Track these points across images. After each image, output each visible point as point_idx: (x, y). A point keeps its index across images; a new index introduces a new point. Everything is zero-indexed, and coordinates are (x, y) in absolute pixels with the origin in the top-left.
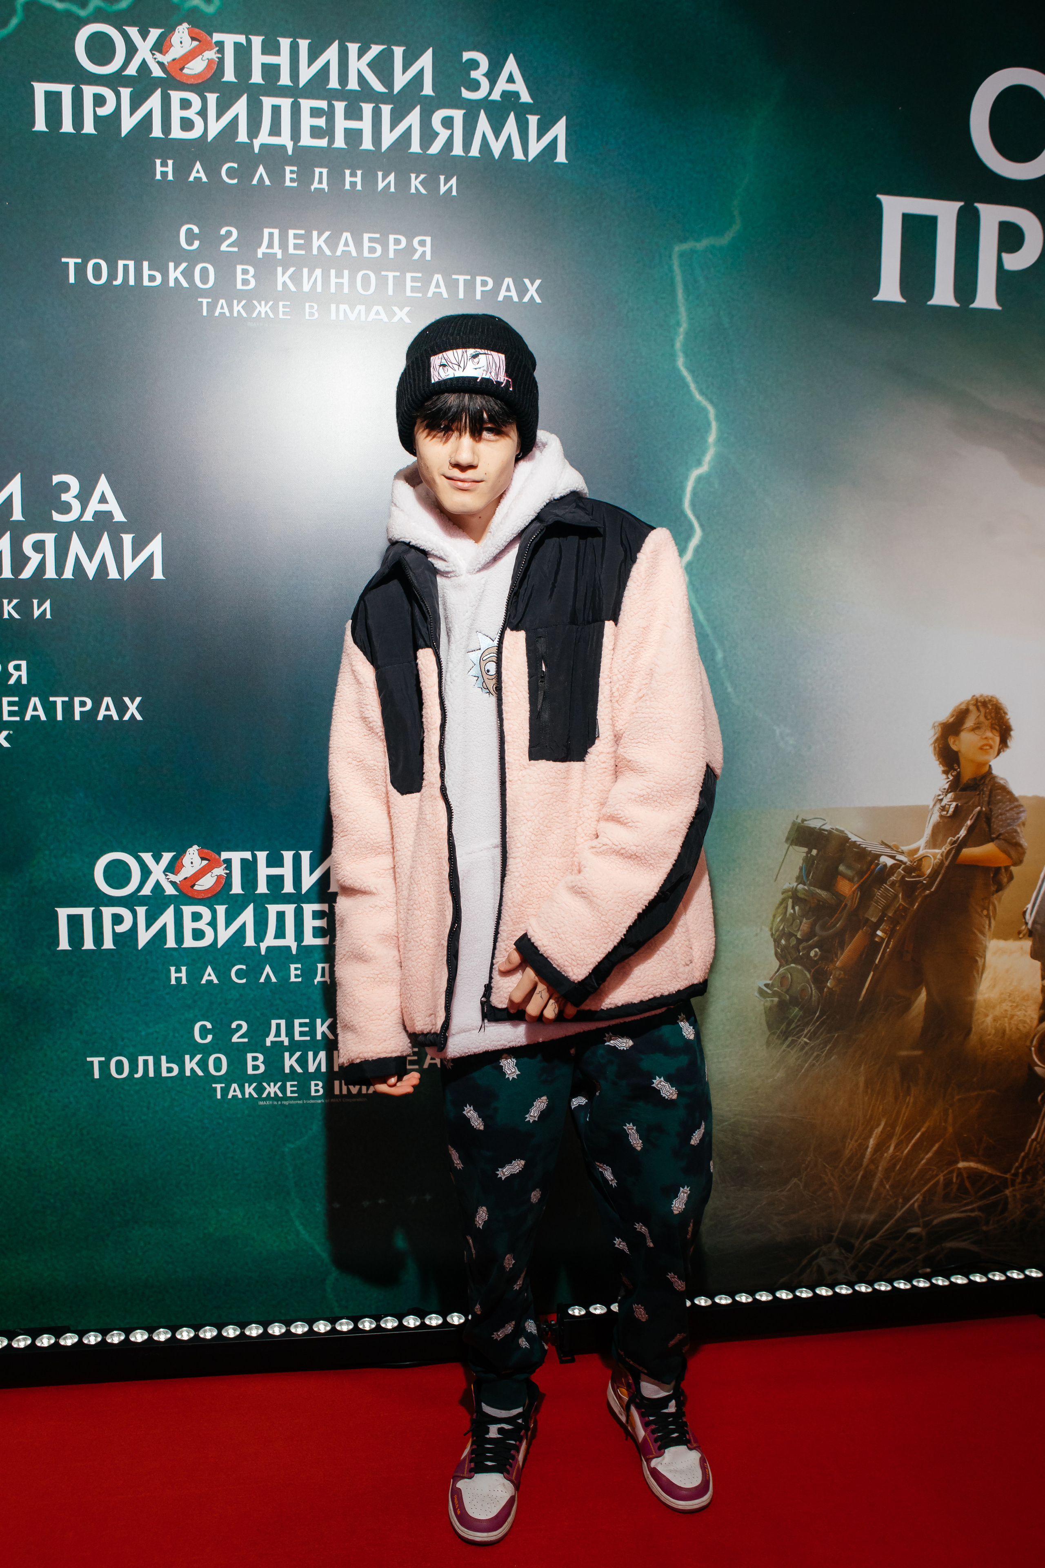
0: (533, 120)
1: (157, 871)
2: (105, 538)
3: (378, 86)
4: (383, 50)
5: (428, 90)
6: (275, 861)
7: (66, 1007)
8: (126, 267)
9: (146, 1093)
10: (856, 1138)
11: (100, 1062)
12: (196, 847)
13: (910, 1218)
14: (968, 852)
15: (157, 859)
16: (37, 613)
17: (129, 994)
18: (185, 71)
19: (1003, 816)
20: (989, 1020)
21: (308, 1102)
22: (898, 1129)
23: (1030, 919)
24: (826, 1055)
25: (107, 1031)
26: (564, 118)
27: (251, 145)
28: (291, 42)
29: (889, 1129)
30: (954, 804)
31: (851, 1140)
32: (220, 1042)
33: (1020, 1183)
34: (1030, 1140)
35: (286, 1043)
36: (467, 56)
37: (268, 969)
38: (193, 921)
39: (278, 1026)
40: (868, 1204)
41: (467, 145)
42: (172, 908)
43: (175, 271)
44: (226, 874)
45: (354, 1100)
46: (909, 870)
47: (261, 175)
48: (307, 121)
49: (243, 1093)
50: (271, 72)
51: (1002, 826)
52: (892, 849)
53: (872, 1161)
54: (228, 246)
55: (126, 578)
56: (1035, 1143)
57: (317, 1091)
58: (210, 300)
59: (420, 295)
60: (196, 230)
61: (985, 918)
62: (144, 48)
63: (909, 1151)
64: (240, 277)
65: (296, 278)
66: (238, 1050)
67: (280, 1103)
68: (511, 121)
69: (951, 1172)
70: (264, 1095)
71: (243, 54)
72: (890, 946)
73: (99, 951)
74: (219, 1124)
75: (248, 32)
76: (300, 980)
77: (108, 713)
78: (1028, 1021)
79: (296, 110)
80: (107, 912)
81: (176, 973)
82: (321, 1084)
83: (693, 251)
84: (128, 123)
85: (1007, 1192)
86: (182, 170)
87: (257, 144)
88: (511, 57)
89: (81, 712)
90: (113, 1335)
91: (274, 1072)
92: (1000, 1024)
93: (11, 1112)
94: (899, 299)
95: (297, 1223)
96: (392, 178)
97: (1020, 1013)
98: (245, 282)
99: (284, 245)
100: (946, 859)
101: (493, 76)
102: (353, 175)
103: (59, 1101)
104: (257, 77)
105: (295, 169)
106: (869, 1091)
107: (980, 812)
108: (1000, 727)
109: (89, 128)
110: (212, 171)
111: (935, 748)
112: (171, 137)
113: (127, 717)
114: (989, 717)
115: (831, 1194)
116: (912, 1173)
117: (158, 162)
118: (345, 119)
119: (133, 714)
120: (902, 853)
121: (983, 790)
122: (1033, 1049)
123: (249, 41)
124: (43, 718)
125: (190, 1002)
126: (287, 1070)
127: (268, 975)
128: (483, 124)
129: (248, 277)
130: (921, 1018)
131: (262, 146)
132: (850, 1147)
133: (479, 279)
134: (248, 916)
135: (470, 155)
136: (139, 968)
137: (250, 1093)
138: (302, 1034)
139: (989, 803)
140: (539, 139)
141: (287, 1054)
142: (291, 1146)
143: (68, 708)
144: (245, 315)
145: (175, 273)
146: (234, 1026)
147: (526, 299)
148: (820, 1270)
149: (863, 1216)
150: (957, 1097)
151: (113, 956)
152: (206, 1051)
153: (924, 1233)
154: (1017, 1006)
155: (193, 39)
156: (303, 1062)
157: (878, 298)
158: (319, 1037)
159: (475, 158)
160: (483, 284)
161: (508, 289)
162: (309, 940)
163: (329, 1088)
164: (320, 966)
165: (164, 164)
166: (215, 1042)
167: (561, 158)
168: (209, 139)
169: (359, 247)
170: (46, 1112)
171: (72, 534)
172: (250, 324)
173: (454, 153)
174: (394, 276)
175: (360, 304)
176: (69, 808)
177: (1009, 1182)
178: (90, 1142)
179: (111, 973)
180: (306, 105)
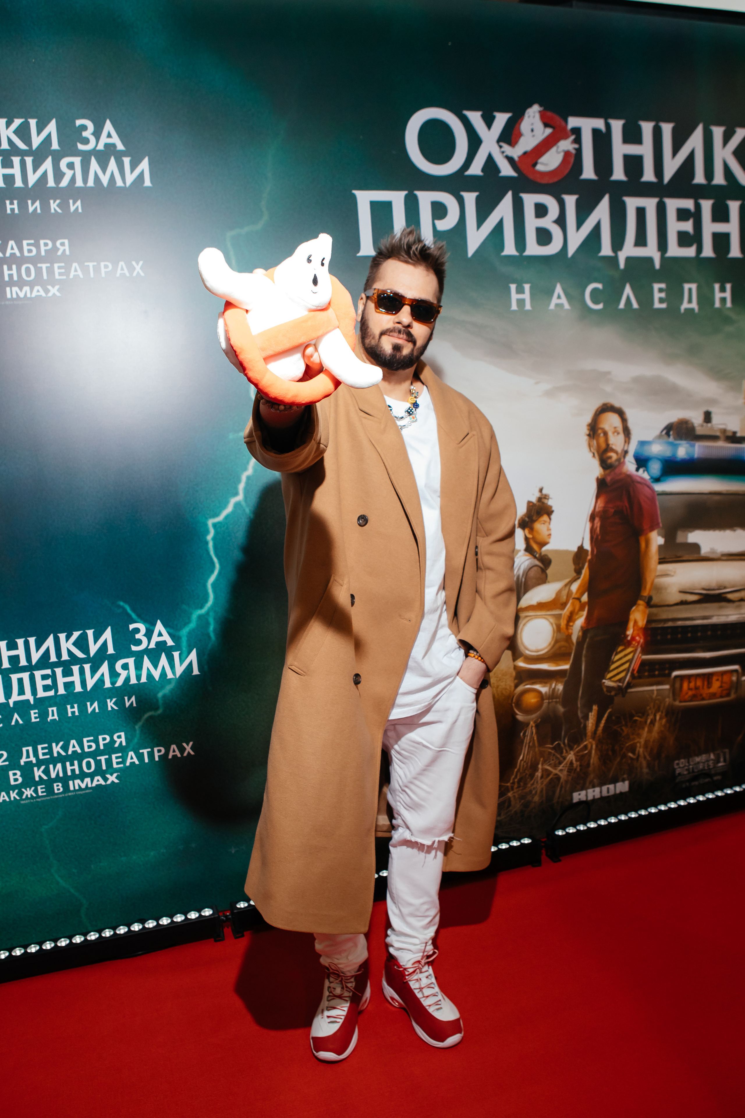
3: (22, 146)
4: (23, 122)
5: (55, 146)
6: (12, 646)
21: (54, 797)
26: (147, 158)
33: (517, 788)
34: (519, 761)
35: (34, 761)
36: (79, 122)
37: (16, 716)
39: (28, 751)
45: (84, 792)
49: (9, 797)
56: (522, 762)
57: (58, 789)
59: (65, 277)
66: (3, 770)
67: (35, 800)
68: (112, 161)
70: (24, 797)
76: (38, 720)
78: (509, 688)
82: (60, 784)
83: (239, 235)
85: (510, 794)
88: (108, 121)
91: (29, 781)
95: (56, 876)
96: (37, 204)
97: (502, 684)
101: (97, 134)
102: (12, 204)
122: (513, 705)
126: (37, 779)
127: (17, 720)
128: (94, 165)
133: (102, 264)
135: (88, 185)
137: (14, 797)
138: (44, 754)
140: (131, 173)
141: (35, 769)
142: (46, 827)
147: (135, 274)
154: (500, 680)
156: (47, 772)
157: (360, 254)
158: (55, 755)
159: (91, 188)
160: (105, 267)
161: (122, 269)
162: (41, 694)
163: (66, 787)
164: (50, 709)
167: (147, 183)
169: (21, 250)
173: (77, 185)
174: (46, 267)
175: (25, 286)
177: (510, 788)
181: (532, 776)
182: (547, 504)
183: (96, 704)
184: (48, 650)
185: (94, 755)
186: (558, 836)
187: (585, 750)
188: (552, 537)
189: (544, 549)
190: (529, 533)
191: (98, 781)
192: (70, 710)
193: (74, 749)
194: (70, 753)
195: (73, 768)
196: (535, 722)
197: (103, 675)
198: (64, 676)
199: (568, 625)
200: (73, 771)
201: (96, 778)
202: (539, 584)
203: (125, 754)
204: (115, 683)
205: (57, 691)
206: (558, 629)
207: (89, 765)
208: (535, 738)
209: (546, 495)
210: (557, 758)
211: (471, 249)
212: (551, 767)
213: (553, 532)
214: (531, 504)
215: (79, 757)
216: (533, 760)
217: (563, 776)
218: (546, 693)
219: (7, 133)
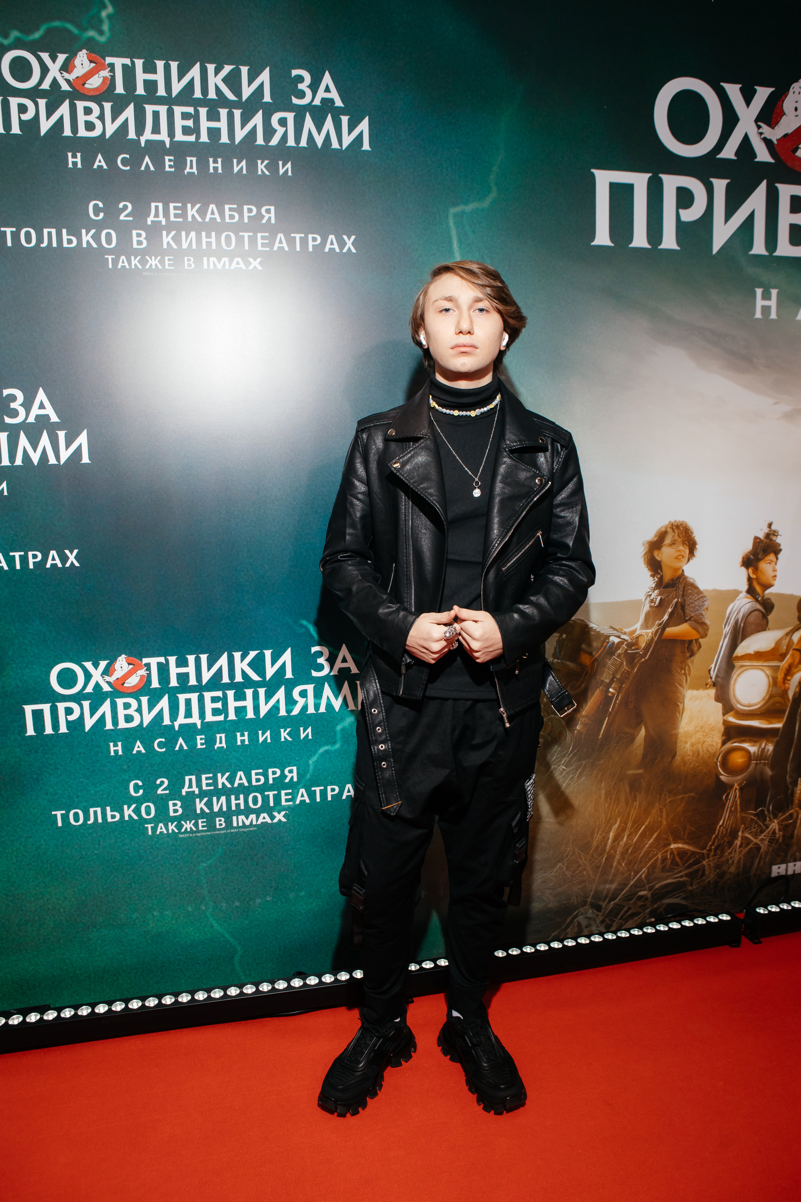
0: (345, 119)
1: (97, 675)
2: (45, 435)
3: (231, 96)
4: (234, 69)
5: (267, 98)
6: (182, 662)
7: (35, 776)
8: (50, 234)
9: (97, 834)
10: (600, 832)
11: (62, 815)
12: (124, 656)
13: (639, 885)
14: (670, 630)
15: (96, 666)
17: (80, 764)
18: (86, 86)
19: (693, 604)
20: (688, 746)
21: (215, 833)
22: (629, 824)
23: (713, 674)
24: (578, 777)
25: (66, 792)
26: (367, 118)
27: (139, 141)
28: (165, 64)
29: (623, 825)
30: (659, 598)
31: (598, 834)
32: (149, 794)
33: (713, 856)
34: (718, 826)
35: (197, 792)
36: (295, 72)
37: (181, 740)
38: (125, 709)
39: (190, 780)
40: (610, 878)
41: (298, 139)
42: (108, 701)
43: (86, 235)
44: (147, 674)
45: (248, 829)
46: (630, 645)
47: (147, 163)
48: (179, 123)
49: (167, 829)
50: (151, 86)
51: (692, 612)
52: (618, 631)
53: (613, 847)
54: (126, 216)
55: (62, 462)
56: (722, 828)
57: (221, 825)
58: (114, 257)
59: (268, 249)
60: (101, 205)
61: (683, 676)
62: (54, 69)
63: (637, 840)
64: (135, 239)
65: (177, 239)
68: (329, 120)
69: (666, 852)
70: (183, 830)
71: (129, 73)
72: (619, 699)
73: (56, 735)
74: (151, 852)
75: (132, 56)
76: (204, 746)
77: (54, 562)
78: (715, 745)
79: (170, 115)
80: (61, 707)
81: (114, 747)
82: (223, 819)
83: (463, 212)
84: (45, 126)
85: (704, 862)
86: (88, 160)
87: (143, 140)
88: (327, 73)
89: (34, 563)
90: (82, 1009)
91: (189, 813)
92: (696, 748)
94: (609, 243)
95: (211, 919)
96: (244, 163)
97: (709, 740)
98: (139, 243)
99: (166, 214)
100: (655, 637)
101: (314, 87)
102: (215, 162)
103: (33, 844)
104: (140, 90)
105: (172, 158)
106: (608, 800)
107: (677, 602)
108: (689, 542)
109: (16, 129)
110: (111, 160)
111: (645, 559)
112: (78, 135)
113: (68, 565)
115: (584, 873)
116: (640, 854)
117: (70, 154)
118: (208, 120)
119: (72, 562)
120: (625, 633)
121: (678, 586)
122: (718, 764)
123: (133, 63)
124: (6, 568)
125: (125, 767)
126: (198, 811)
127: (181, 745)
128: (309, 123)
129: (141, 239)
130: (642, 747)
131: (147, 141)
132: (597, 839)
133: (310, 236)
134: (164, 703)
135: (300, 145)
137: (173, 830)
138: (208, 785)
139: (683, 596)
140: (349, 133)
141: (198, 800)
142: (205, 865)
143: (24, 560)
144: (140, 267)
145: (87, 238)
146: (158, 782)
147: (345, 250)
148: (579, 925)
149: (607, 886)
150: (668, 800)
151: (67, 737)
152: (139, 801)
153: (649, 895)
154: (707, 735)
155: (91, 61)
156: (209, 805)
157: (595, 243)
158: (220, 786)
159: (304, 148)
160: (313, 240)
161: (332, 243)
162: (209, 718)
163: (229, 822)
164: (218, 736)
165: (74, 156)
166: (145, 794)
167: (366, 146)
168: (108, 136)
169: (222, 214)
170: (24, 853)
171: (20, 433)
172: (144, 273)
173: (289, 144)
174: (248, 236)
175: (225, 257)
176: (29, 633)
177: (706, 855)
178: (58, 872)
179: (66, 750)
180: (178, 110)
181: (730, 844)
182: (775, 541)
183: (268, 733)
184: (220, 669)
185: (261, 789)
186: (760, 913)
187: (790, 820)
188: (777, 578)
189: (767, 592)
190: (753, 573)
191: (264, 818)
192: (239, 738)
193: (241, 782)
194: (236, 785)
195: (237, 802)
196: (739, 785)
197: (278, 701)
198: (235, 700)
199: (785, 680)
200: (238, 805)
201: (262, 815)
202: (758, 631)
203: (295, 791)
204: (291, 711)
205: (226, 716)
206: (774, 682)
207: (256, 800)
208: (738, 803)
209: (775, 531)
210: (759, 826)
211: (717, 244)
212: (752, 836)
213: (778, 573)
214: (758, 540)
215: (246, 790)
216: (734, 826)
217: (764, 846)
218: (754, 752)
219: (215, 80)
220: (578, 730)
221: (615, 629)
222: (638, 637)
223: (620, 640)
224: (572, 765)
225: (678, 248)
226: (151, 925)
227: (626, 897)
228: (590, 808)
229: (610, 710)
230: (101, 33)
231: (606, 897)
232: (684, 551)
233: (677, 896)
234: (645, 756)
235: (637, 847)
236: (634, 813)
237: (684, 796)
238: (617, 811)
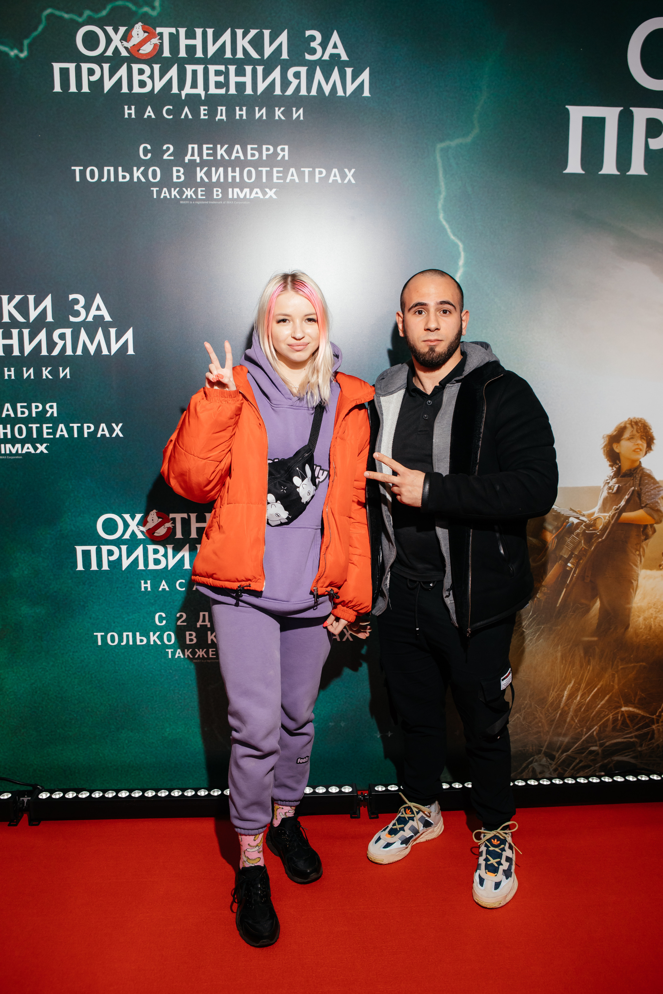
0: (349, 71)
1: (133, 525)
2: (100, 331)
3: (255, 55)
4: (259, 31)
5: (285, 55)
6: (201, 519)
7: (82, 603)
8: (109, 171)
9: (128, 654)
10: (555, 690)
11: (101, 636)
12: (155, 511)
13: (591, 740)
14: (625, 515)
15: (133, 518)
16: (62, 375)
17: (117, 596)
18: (141, 52)
19: (649, 493)
20: (641, 619)
22: (583, 686)
24: (536, 639)
25: (105, 618)
26: (368, 69)
27: (180, 95)
28: (203, 30)
29: (577, 685)
30: (617, 485)
31: (553, 692)
32: (170, 625)
36: (308, 33)
38: (154, 554)
39: (204, 616)
40: (563, 732)
41: (309, 89)
42: (142, 546)
43: (137, 172)
44: (173, 526)
46: (588, 526)
47: (186, 113)
48: (213, 79)
50: (191, 49)
51: (648, 499)
52: (577, 513)
53: (566, 704)
54: (168, 156)
55: (112, 354)
58: (158, 189)
59: (282, 181)
60: (149, 147)
61: (637, 556)
62: (116, 39)
63: (589, 700)
64: (175, 174)
65: (208, 174)
66: (181, 629)
67: (205, 661)
68: (336, 71)
69: (618, 713)
70: (196, 656)
71: (174, 40)
72: (576, 573)
73: (100, 571)
74: (170, 673)
75: (176, 26)
77: (103, 433)
79: (206, 72)
80: (105, 549)
81: (144, 584)
83: (449, 147)
84: (108, 85)
85: (654, 727)
86: (140, 111)
87: (183, 94)
88: (335, 32)
89: (88, 433)
91: (202, 642)
92: (648, 622)
93: (51, 663)
94: (580, 171)
96: (264, 111)
97: (661, 616)
98: (178, 177)
99: (200, 154)
100: (612, 520)
101: (324, 45)
102: (241, 110)
103: (78, 658)
104: (183, 53)
105: (206, 108)
106: (564, 662)
107: (633, 491)
108: (647, 437)
109: (85, 89)
110: (158, 111)
111: (604, 451)
112: (133, 92)
113: (114, 435)
114: (639, 431)
115: (540, 724)
116: (592, 713)
117: (126, 107)
118: (236, 76)
119: (117, 433)
121: (635, 476)
123: (178, 31)
124: (66, 436)
125: (153, 601)
126: (210, 642)
128: (319, 75)
129: (180, 174)
130: (597, 617)
131: (187, 95)
132: (552, 696)
133: (317, 170)
134: (185, 551)
135: (311, 94)
136: (123, 581)
137: (188, 655)
139: (640, 485)
140: (352, 83)
141: (209, 633)
143: (81, 430)
144: (178, 197)
146: (178, 615)
147: (346, 181)
148: (534, 770)
149: (561, 739)
150: (620, 667)
151: (108, 574)
152: (162, 630)
153: (600, 751)
154: (659, 612)
155: (145, 32)
157: (567, 171)
159: (314, 96)
160: (320, 173)
161: (335, 176)
165: (130, 109)
166: (167, 625)
167: (366, 93)
168: (156, 92)
169: (245, 154)
170: (71, 664)
171: (81, 329)
172: (181, 202)
173: (301, 93)
174: (266, 170)
175: (246, 188)
176: (82, 488)
177: (655, 721)
178: (96, 682)
179: (107, 584)
180: (212, 69)
219: (243, 43)
220: (538, 598)
221: (575, 512)
222: (595, 520)
223: (580, 521)
224: (531, 628)
225: (646, 174)
226: (168, 733)
227: (578, 750)
228: (546, 668)
229: (568, 583)
230: (153, 8)
231: (559, 748)
232: (642, 445)
233: (627, 754)
234: (599, 625)
235: (590, 706)
236: (587, 676)
237: (636, 664)
238: (572, 672)
